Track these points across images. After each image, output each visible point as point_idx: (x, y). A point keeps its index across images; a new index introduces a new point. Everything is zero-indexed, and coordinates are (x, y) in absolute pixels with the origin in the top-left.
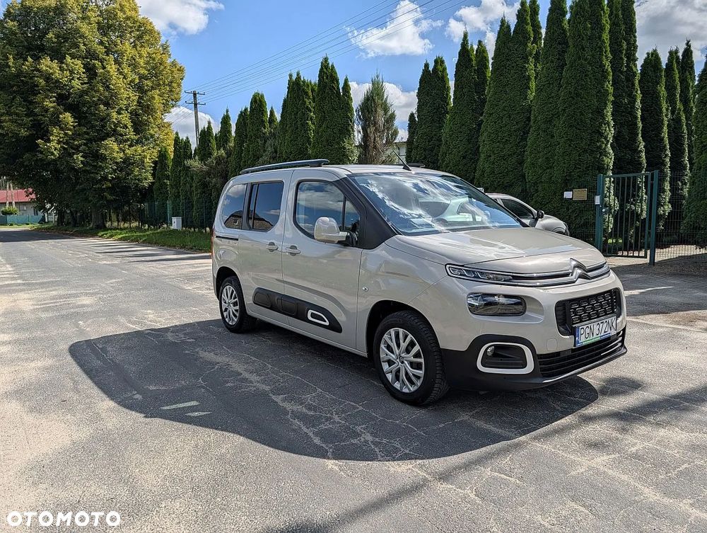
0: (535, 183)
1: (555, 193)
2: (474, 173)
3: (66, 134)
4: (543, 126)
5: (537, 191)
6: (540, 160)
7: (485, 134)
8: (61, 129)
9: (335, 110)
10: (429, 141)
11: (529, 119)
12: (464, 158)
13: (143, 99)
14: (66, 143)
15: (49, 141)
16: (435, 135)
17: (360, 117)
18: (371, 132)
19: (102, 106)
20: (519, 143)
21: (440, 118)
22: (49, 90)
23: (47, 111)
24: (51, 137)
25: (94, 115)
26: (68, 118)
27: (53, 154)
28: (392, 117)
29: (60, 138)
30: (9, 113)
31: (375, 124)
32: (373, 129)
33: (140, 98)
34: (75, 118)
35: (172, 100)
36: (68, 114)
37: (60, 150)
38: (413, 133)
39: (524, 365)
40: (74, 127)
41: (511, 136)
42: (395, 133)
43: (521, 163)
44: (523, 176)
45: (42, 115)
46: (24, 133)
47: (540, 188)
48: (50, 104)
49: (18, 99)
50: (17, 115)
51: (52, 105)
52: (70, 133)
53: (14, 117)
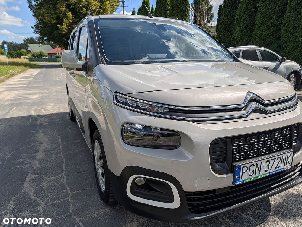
0: (286, 42)
1: (297, 48)
2: (251, 37)
3: (69, 22)
4: (295, 7)
5: (286, 46)
6: (290, 28)
7: (259, 14)
8: (68, 20)
9: (179, 4)
10: (228, 20)
11: (287, 4)
12: (246, 28)
13: (102, 6)
14: (70, 26)
15: (62, 25)
16: (232, 16)
17: (193, 8)
18: (198, 16)
19: (84, 9)
20: (279, 18)
21: (236, 6)
22: (62, 2)
23: (62, 11)
24: (63, 24)
25: (81, 13)
26: (70, 14)
27: (64, 31)
28: (211, 8)
29: (67, 24)
30: (48, 13)
31: (201, 11)
32: (199, 14)
33: (101, 5)
34: (73, 15)
35: (116, 6)
36: (70, 13)
37: (67, 29)
38: (221, 15)
39: (171, 200)
40: (73, 19)
41: (274, 14)
42: (212, 16)
43: (279, 30)
44: (279, 38)
45: (60, 14)
46: (53, 21)
47: (288, 45)
48: (63, 8)
49: (51, 6)
50: (51, 13)
51: (64, 9)
52: (71, 22)
53: (50, 14)
